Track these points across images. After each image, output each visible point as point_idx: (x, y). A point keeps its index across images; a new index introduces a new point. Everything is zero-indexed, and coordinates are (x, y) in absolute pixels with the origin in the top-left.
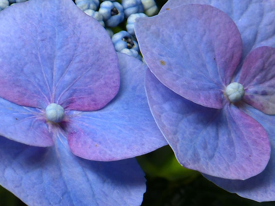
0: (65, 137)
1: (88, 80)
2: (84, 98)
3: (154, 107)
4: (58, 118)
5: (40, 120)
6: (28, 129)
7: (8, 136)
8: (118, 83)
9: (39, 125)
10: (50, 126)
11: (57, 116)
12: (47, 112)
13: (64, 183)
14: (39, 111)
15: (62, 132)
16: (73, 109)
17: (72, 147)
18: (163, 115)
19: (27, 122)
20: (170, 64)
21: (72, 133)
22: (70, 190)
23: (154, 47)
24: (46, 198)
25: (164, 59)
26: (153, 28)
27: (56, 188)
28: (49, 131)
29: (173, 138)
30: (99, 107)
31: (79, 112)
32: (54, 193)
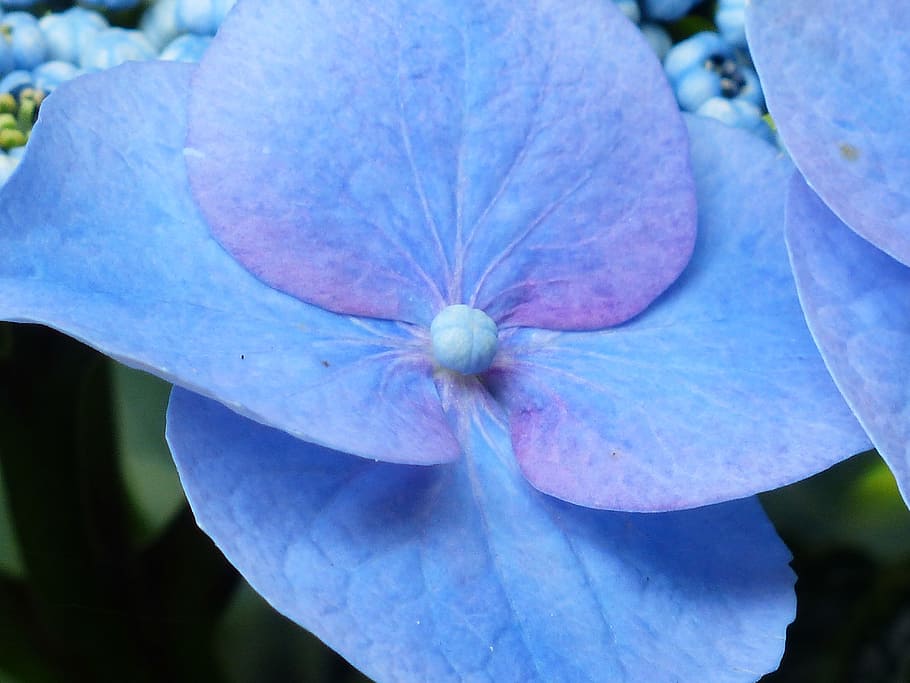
0: (503, 427)
1: (580, 218)
2: (568, 283)
3: (822, 311)
4: (475, 356)
5: (412, 367)
6: (368, 402)
7: (297, 428)
8: (688, 229)
9: (409, 382)
10: (446, 387)
11: (470, 352)
12: (435, 337)
13: (501, 591)
14: (409, 333)
15: (491, 409)
16: (529, 324)
17: (526, 463)
18: (853, 343)
19: (363, 373)
20: (876, 157)
21: (525, 411)
22: (520, 616)
23: (816, 94)
24: (437, 651)
25: (855, 138)
26: (814, 26)
27: (470, 611)
28: (445, 405)
29: (888, 426)
30: (624, 314)
31: (550, 335)
32: (464, 630)
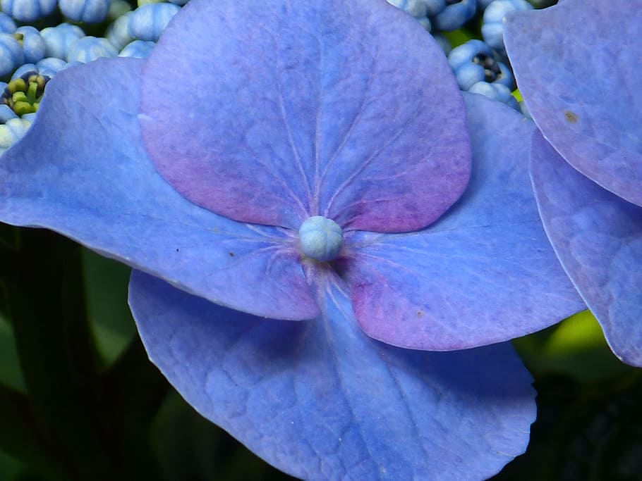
0: (346, 296)
1: (396, 160)
2: (388, 202)
3: (554, 220)
4: (328, 250)
5: (286, 256)
6: (260, 279)
7: (214, 296)
8: (466, 167)
9: (285, 266)
10: (309, 269)
11: (325, 246)
12: (302, 238)
13: (346, 403)
14: (286, 235)
15: (338, 282)
16: (363, 228)
17: (362, 319)
18: (574, 241)
19: (256, 260)
20: (588, 120)
21: (361, 285)
22: (358, 419)
23: (550, 79)
24: (305, 441)
25: (574, 108)
26: (547, 35)
27: (326, 415)
28: (309, 281)
29: (597, 295)
30: (424, 222)
31: (376, 236)
32: (323, 428)
